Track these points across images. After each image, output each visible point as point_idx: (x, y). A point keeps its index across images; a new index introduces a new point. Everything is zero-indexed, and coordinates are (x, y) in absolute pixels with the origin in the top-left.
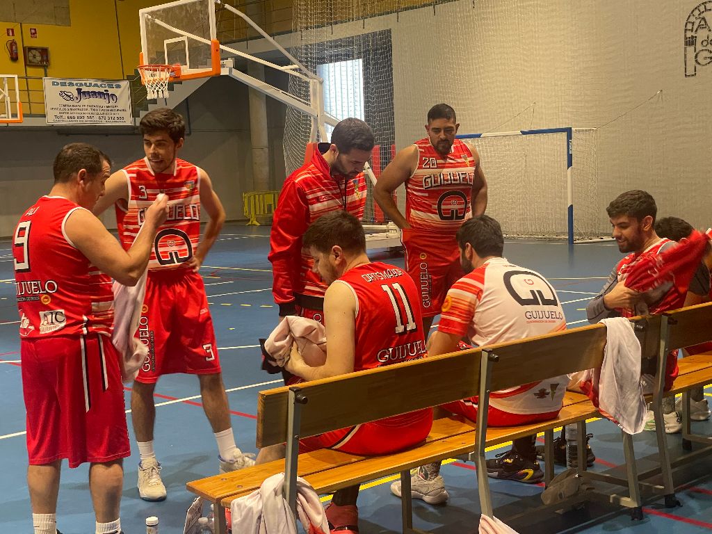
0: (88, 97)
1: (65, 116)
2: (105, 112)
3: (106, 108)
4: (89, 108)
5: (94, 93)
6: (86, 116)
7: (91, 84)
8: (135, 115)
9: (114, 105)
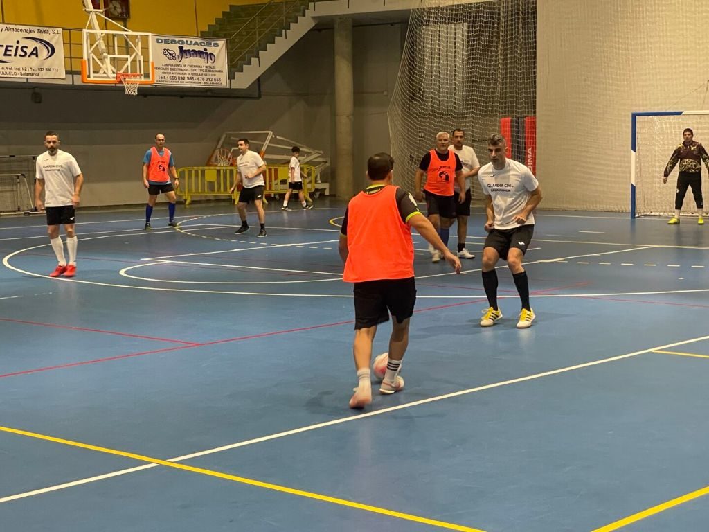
0: (188, 56)
1: (167, 76)
2: (204, 73)
4: (189, 68)
5: (194, 51)
6: (186, 76)
7: (191, 42)
8: (231, 76)
9: (212, 65)
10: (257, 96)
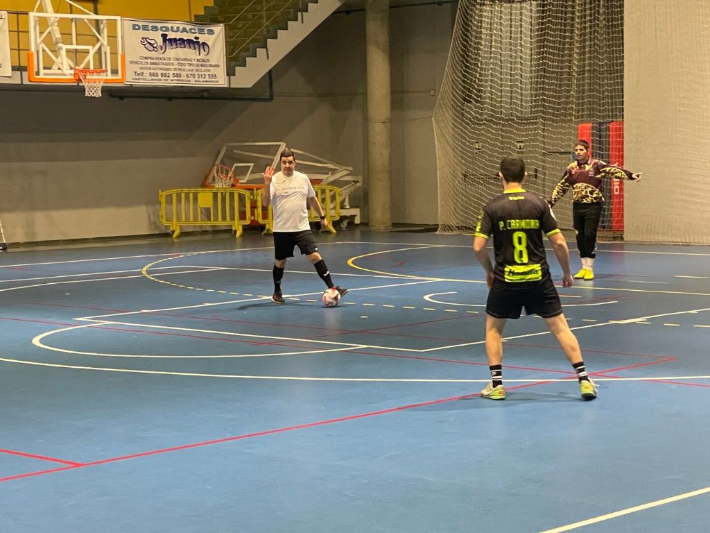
0: (174, 46)
1: (146, 72)
2: (195, 68)
3: (196, 62)
4: (176, 62)
5: (182, 40)
6: (171, 72)
7: (178, 28)
8: (230, 73)
9: (205, 58)
10: (268, 97)
